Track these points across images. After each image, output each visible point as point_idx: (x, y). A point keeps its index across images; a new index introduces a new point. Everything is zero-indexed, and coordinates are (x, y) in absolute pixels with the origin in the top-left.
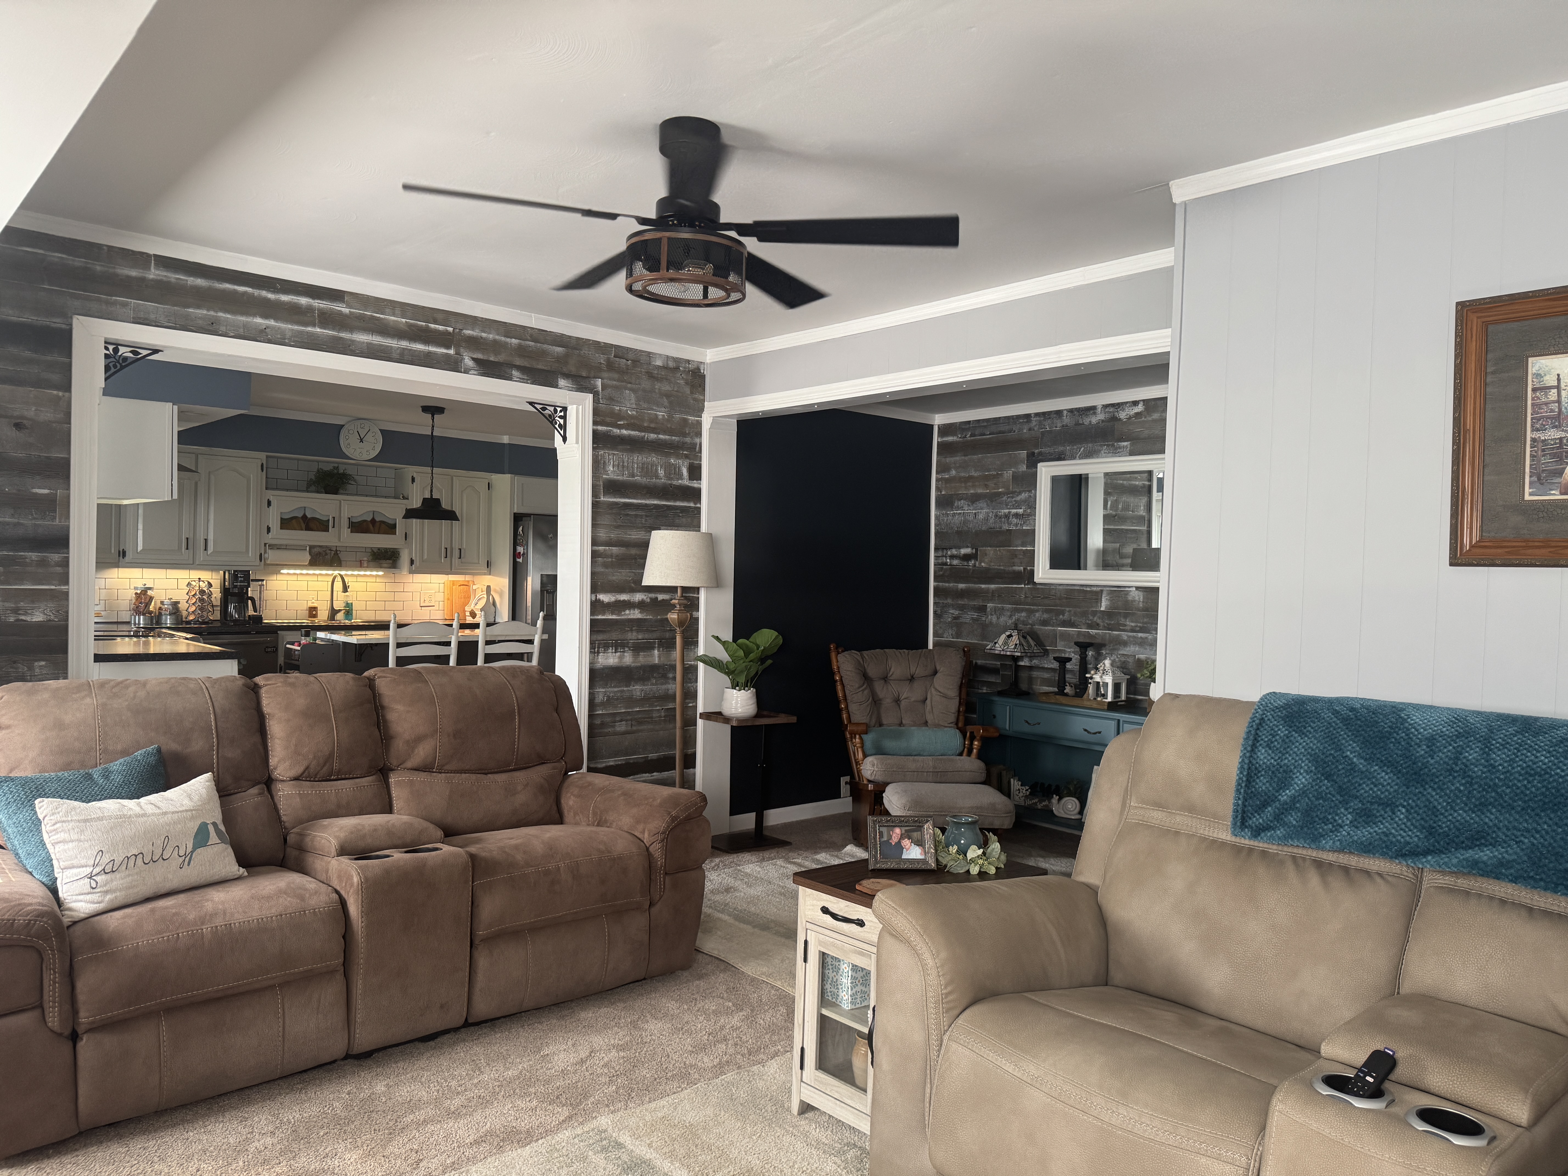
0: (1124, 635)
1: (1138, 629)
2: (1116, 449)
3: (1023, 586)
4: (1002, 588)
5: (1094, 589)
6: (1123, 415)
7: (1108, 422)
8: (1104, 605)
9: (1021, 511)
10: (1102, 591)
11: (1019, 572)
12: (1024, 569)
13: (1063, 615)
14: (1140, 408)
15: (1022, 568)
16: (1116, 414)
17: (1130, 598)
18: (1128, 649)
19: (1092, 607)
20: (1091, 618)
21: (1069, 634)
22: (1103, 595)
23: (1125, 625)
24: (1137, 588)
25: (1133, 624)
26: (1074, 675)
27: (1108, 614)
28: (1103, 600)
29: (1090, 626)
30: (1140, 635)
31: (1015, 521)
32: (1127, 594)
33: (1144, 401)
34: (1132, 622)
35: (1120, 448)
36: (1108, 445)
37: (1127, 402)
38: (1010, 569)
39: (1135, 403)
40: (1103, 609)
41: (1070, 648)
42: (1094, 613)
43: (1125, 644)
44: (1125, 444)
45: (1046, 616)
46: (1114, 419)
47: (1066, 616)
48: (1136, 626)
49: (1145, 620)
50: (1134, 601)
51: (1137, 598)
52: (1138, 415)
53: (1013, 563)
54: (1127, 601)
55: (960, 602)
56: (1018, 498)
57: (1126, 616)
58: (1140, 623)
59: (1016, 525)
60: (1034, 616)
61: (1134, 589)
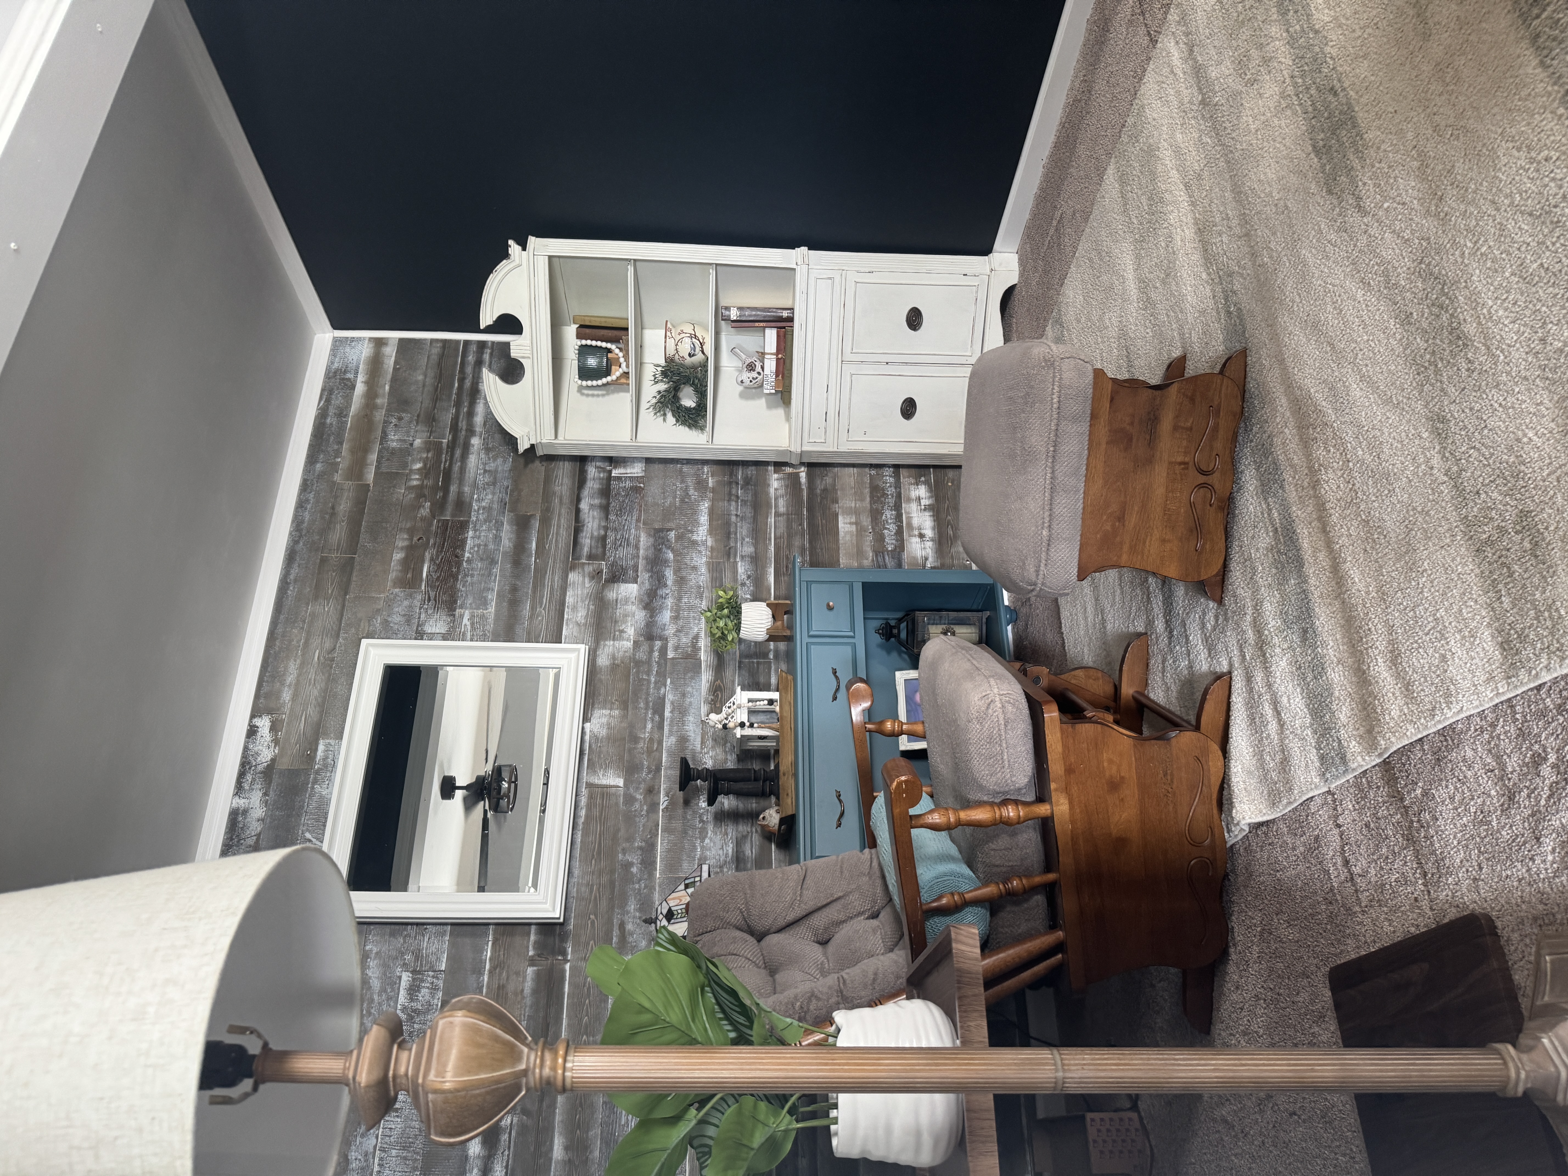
0: (669, 742)
1: (657, 718)
2: (326, 766)
3: (567, 966)
4: (569, 1025)
5: (583, 801)
6: (265, 753)
7: (270, 782)
8: (613, 780)
9: (406, 978)
10: (589, 785)
11: (538, 975)
12: (532, 962)
13: (631, 864)
14: (264, 724)
15: (530, 970)
16: (260, 768)
17: (604, 732)
18: (691, 734)
19: (617, 804)
20: (637, 805)
21: (669, 851)
22: (596, 781)
23: (651, 740)
24: (586, 719)
25: (649, 726)
26: (745, 837)
27: (630, 770)
28: (604, 782)
29: (653, 807)
30: (667, 714)
31: (424, 994)
32: (597, 739)
33: (253, 716)
34: (645, 727)
35: (325, 758)
36: (315, 781)
37: (246, 749)
38: (528, 1001)
39: (252, 732)
40: (620, 782)
41: (694, 847)
42: (629, 799)
43: (683, 740)
44: (321, 748)
45: (632, 906)
46: (269, 772)
47: (634, 858)
48: (653, 720)
49: (642, 705)
50: (608, 724)
51: (604, 720)
52: (274, 728)
53: (516, 994)
54: (608, 738)
55: (597, 1153)
56: (376, 984)
57: (635, 739)
58: (646, 714)
59: (434, 989)
60: (632, 934)
61: (587, 725)
